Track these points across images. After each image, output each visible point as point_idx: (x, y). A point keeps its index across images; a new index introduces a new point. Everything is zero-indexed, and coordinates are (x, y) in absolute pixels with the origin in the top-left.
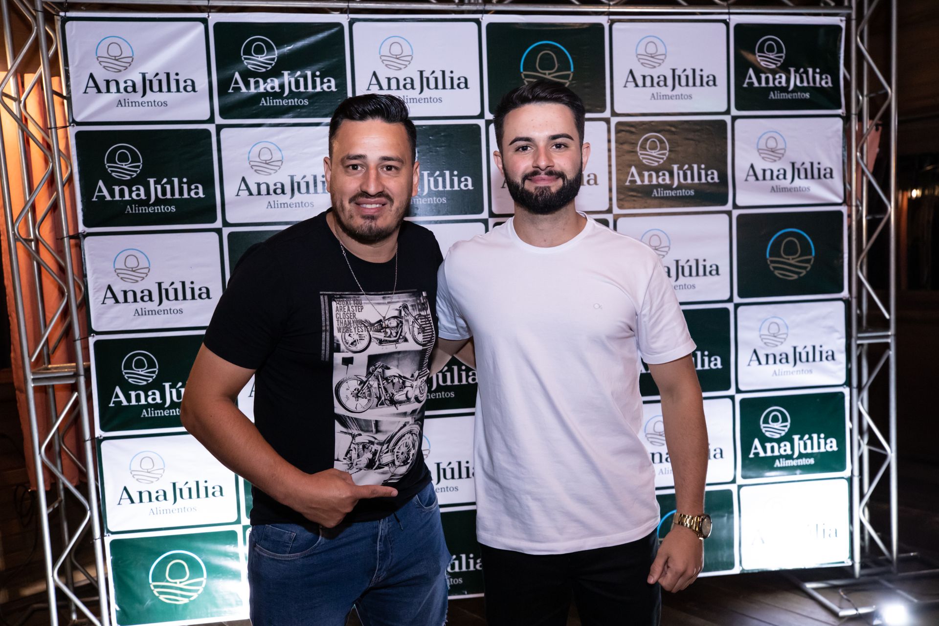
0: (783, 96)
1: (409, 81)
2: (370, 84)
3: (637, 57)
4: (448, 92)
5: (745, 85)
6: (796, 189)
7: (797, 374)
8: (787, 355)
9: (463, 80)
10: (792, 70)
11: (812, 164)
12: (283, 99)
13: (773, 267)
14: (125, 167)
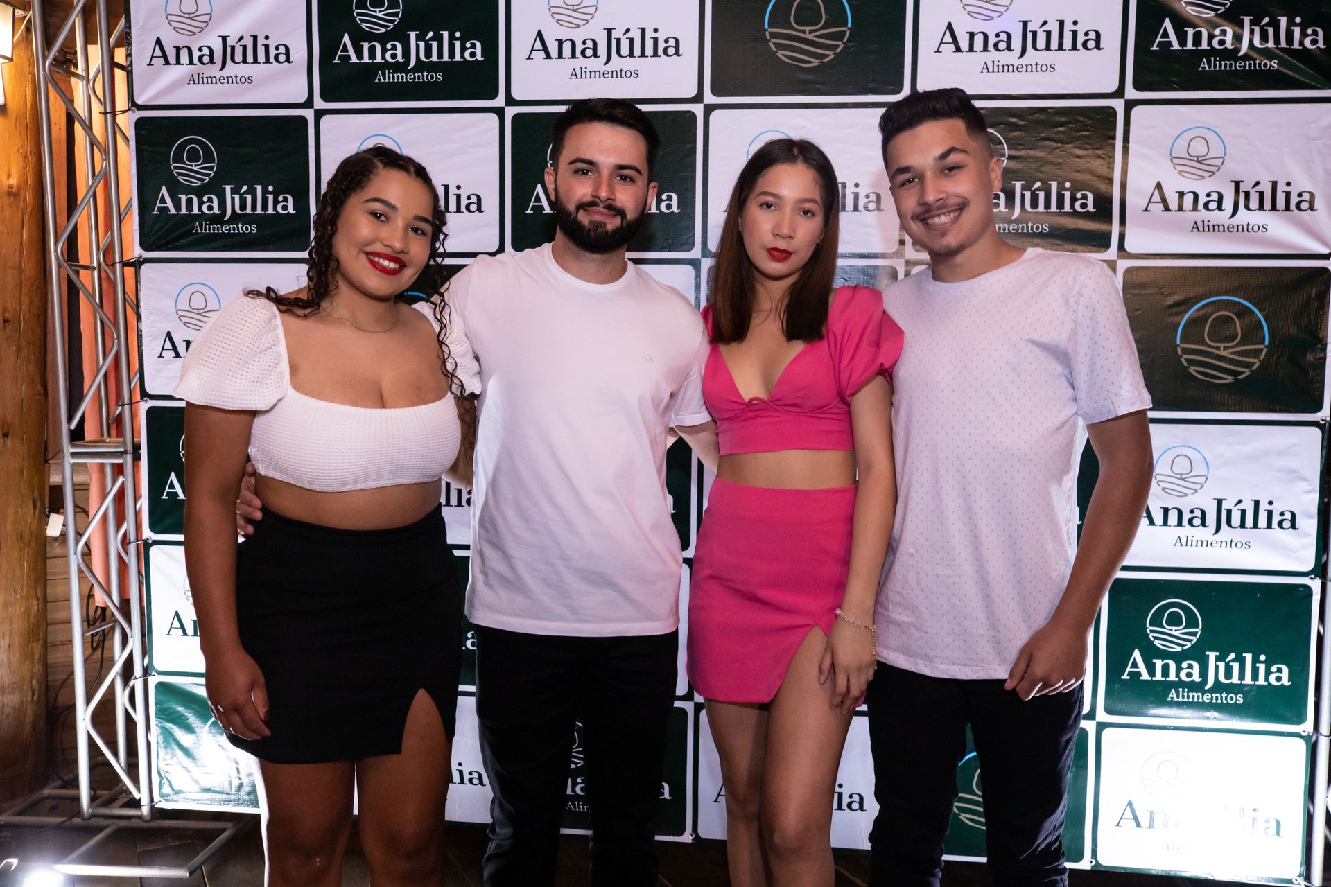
0: (1226, 65)
1: (590, 44)
2: (532, 50)
3: (962, 3)
4: (649, 61)
5: (1155, 48)
6: (1240, 228)
7: (1221, 546)
8: (1203, 513)
9: (672, 42)
10: (1247, 20)
11: (1274, 184)
12: (407, 72)
13: (1187, 360)
14: (195, 168)
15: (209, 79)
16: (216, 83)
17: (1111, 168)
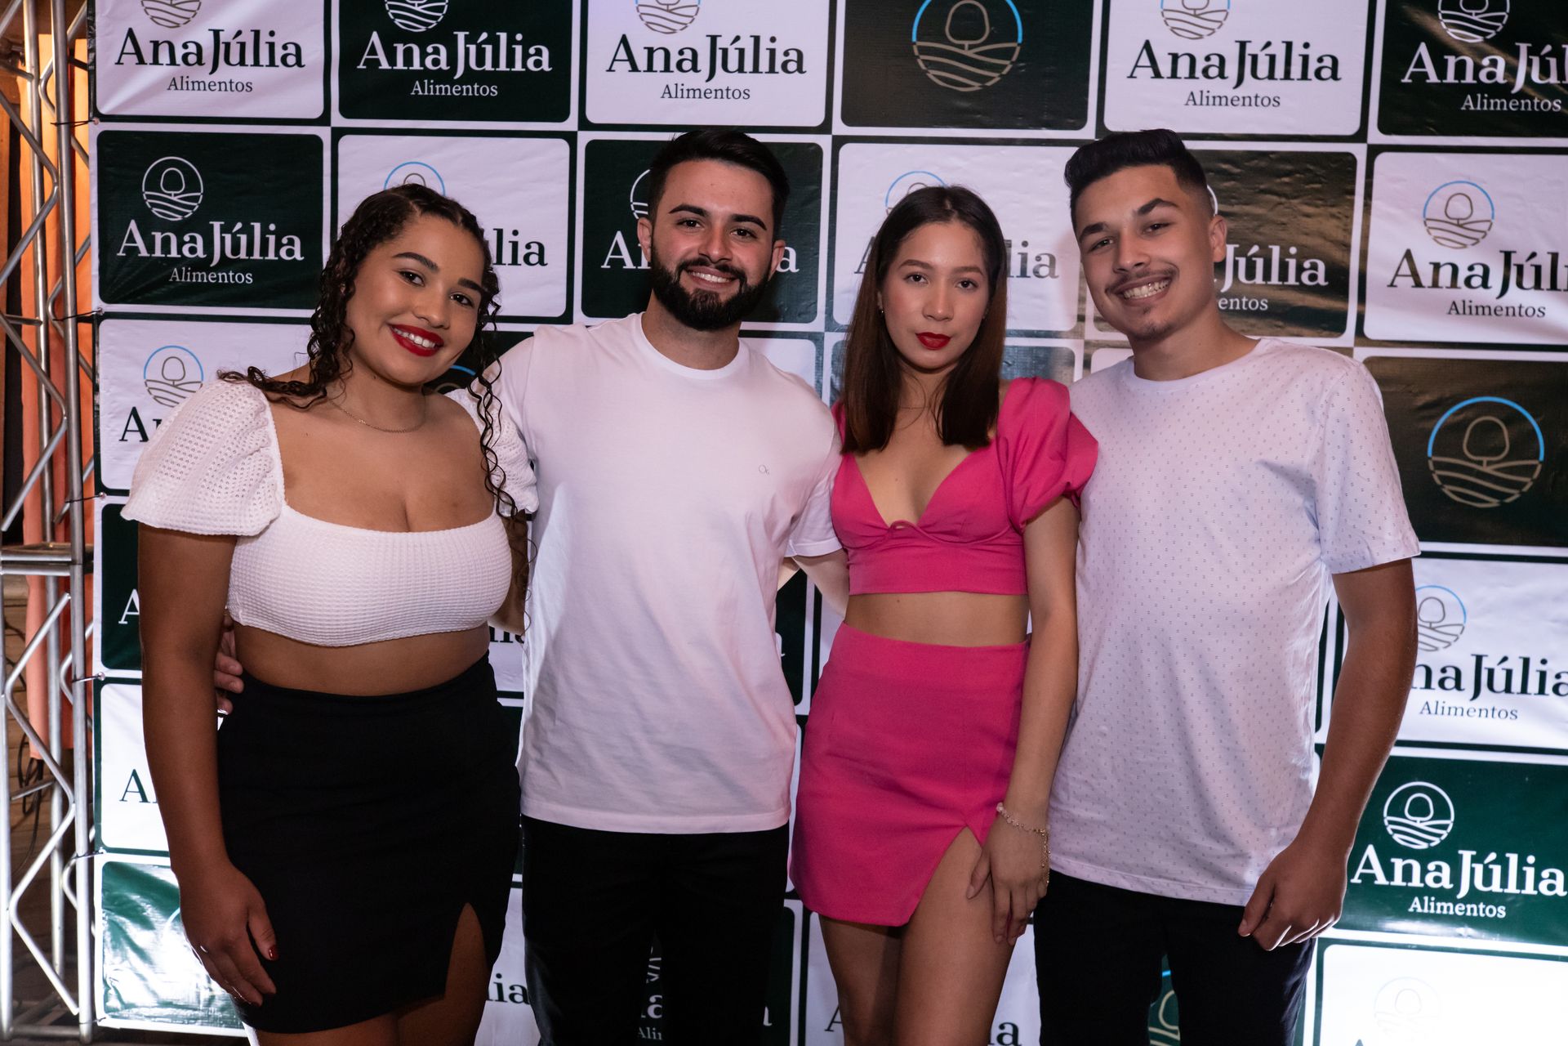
0: (1495, 104)
1: (688, 54)
2: (614, 60)
3: (1163, 15)
4: (764, 79)
5: (1406, 80)
6: (1511, 311)
7: (1480, 716)
8: (1458, 672)
9: (793, 55)
10: (1523, 48)
11: (1554, 257)
12: (453, 83)
13: (1440, 477)
14: (175, 199)
15: (196, 85)
16: (205, 89)
17: (1348, 231)
